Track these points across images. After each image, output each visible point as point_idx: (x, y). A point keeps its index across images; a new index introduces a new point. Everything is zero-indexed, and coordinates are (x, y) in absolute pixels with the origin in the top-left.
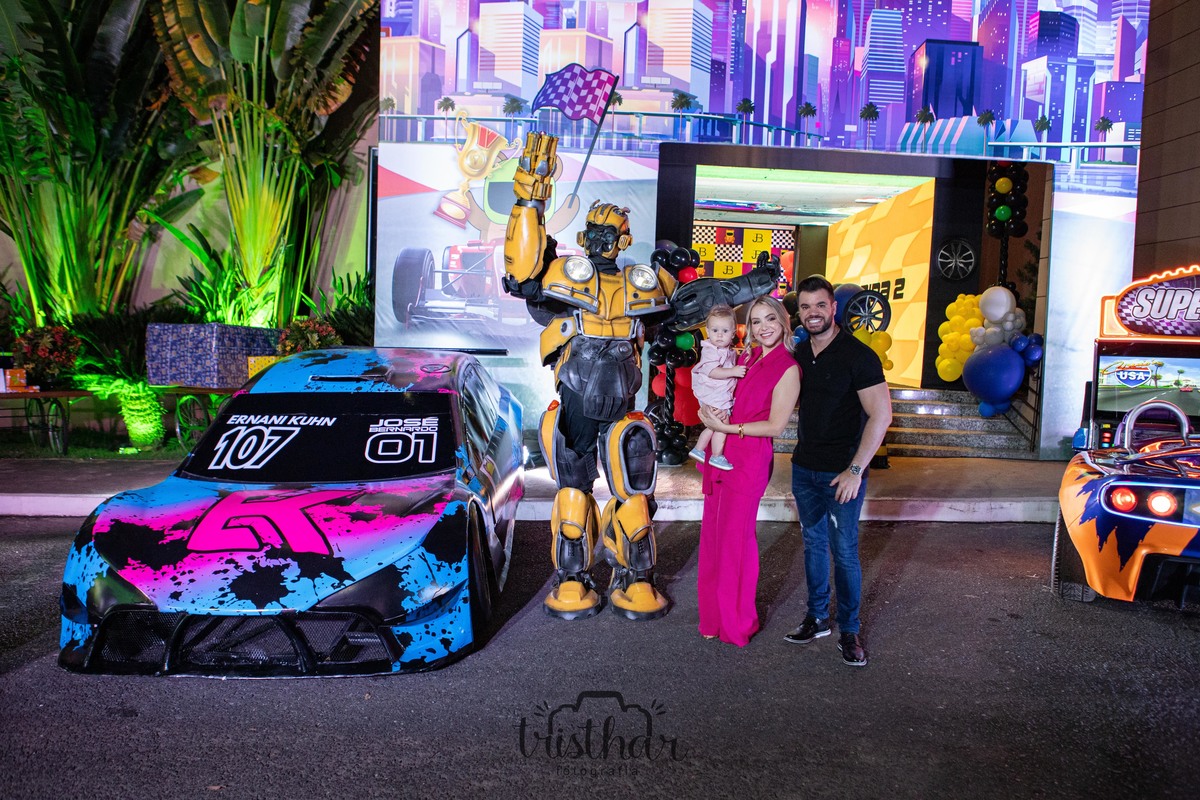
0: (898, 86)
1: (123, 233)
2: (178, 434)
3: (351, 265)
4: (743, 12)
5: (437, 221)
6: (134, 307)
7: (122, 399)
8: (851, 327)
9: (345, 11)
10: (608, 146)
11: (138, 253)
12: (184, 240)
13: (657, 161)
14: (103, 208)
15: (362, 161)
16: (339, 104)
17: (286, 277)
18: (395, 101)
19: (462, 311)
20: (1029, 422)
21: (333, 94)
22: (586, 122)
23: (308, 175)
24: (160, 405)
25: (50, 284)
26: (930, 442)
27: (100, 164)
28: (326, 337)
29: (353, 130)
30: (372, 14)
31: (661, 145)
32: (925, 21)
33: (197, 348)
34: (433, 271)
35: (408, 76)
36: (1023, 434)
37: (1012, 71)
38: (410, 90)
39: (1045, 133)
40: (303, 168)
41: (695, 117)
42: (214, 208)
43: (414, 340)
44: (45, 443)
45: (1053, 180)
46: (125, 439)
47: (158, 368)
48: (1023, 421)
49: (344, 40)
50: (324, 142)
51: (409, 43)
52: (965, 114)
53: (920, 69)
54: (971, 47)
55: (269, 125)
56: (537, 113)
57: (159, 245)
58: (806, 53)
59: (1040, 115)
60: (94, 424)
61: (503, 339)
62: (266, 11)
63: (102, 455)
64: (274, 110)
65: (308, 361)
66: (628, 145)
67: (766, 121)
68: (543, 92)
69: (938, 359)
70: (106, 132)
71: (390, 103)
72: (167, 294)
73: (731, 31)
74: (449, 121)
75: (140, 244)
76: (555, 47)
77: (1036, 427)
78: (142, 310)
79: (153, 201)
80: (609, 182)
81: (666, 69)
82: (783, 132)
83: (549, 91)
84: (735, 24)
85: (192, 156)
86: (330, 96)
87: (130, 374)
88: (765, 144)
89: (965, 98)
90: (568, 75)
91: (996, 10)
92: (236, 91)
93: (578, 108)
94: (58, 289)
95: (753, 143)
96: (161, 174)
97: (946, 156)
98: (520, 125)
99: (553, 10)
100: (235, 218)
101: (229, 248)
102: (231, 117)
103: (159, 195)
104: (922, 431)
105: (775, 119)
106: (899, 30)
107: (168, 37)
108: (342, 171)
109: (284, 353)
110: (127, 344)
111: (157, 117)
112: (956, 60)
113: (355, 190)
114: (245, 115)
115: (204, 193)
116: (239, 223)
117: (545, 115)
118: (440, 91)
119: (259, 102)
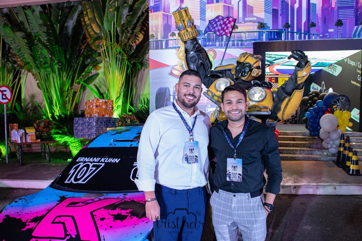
0: (351, 12)
3: (146, 95)
5: (171, 77)
8: (333, 110)
9: (140, 10)
10: (233, 45)
13: (252, 49)
14: (68, 81)
16: (139, 41)
17: (124, 100)
18: (155, 35)
21: (137, 38)
22: (225, 37)
23: (130, 66)
25: (53, 105)
28: (133, 120)
29: (145, 50)
31: (254, 43)
33: (89, 126)
34: (170, 95)
35: (159, 26)
38: (160, 31)
40: (128, 64)
41: (267, 31)
42: (102, 78)
44: (45, 158)
47: (77, 132)
49: (140, 20)
50: (135, 55)
51: (159, 14)
53: (361, 3)
55: (117, 50)
56: (206, 35)
57: (86, 92)
58: (311, 2)
62: (115, 12)
63: (61, 162)
64: (118, 45)
66: (241, 44)
67: (295, 31)
68: (208, 27)
70: (68, 56)
71: (153, 36)
74: (174, 41)
76: (212, 10)
79: (81, 77)
80: (234, 58)
81: (254, 14)
82: (303, 34)
83: (210, 26)
85: (95, 62)
86: (136, 39)
87: (71, 134)
88: (295, 40)
90: (217, 20)
92: (107, 40)
93: (221, 32)
94: (55, 107)
95: (291, 40)
96: (85, 69)
100: (108, 81)
101: (106, 92)
102: (106, 49)
103: (83, 75)
105: (299, 30)
107: (86, 24)
108: (142, 64)
109: (119, 126)
110: (69, 124)
111: (84, 51)
113: (146, 70)
114: (110, 48)
115: (99, 74)
116: (109, 83)
117: (209, 35)
118: (171, 30)
119: (114, 43)
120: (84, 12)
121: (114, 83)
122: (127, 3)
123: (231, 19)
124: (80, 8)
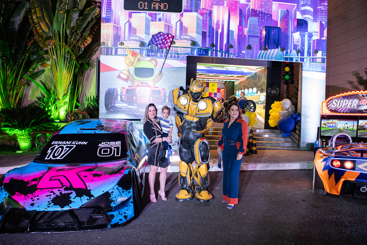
0: (257, 40)
1: (19, 83)
2: (36, 146)
3: (91, 93)
4: (211, 17)
5: (119, 79)
6: (22, 106)
7: (17, 135)
8: (245, 111)
9: (90, 16)
10: (171, 57)
11: (24, 89)
12: (39, 85)
13: (186, 61)
14: (12, 75)
15: (95, 62)
16: (88, 44)
17: (71, 97)
18: (106, 43)
19: (127, 107)
20: (297, 139)
21: (86, 41)
22: (164, 49)
23: (78, 65)
24: (30, 137)
26: (268, 145)
27: (11, 62)
28: (84, 115)
29: (92, 52)
30: (98, 17)
32: (264, 21)
34: (117, 95)
35: (110, 35)
36: (295, 143)
37: (289, 36)
38: (110, 39)
39: (300, 54)
40: (76, 63)
41: (197, 48)
42: (48, 75)
43: (111, 116)
45: (302, 67)
46: (19, 148)
48: (295, 139)
49: (89, 24)
50: (83, 56)
51: (110, 25)
52: (277, 48)
53: (263, 35)
54: (278, 29)
55: (66, 50)
56: (149, 47)
57: (30, 87)
58: (230, 30)
59: (298, 49)
60: (9, 143)
61: (139, 116)
62: (65, 15)
63: (10, 153)
64: (67, 45)
65: (78, 123)
66: (177, 56)
67: (219, 50)
68: (151, 40)
69: (269, 120)
71: (104, 43)
72: (32, 102)
73: (208, 23)
74: (122, 49)
75: (24, 86)
76: (155, 27)
77: (299, 140)
78: (25, 107)
79: (28, 73)
80: (172, 68)
81: (188, 34)
82: (224, 53)
83: (153, 40)
84: (209, 21)
85: (41, 59)
87: (20, 128)
88: (218, 56)
89: (276, 43)
90: (159, 35)
91: (285, 18)
92: (55, 40)
93: (162, 45)
95: (215, 56)
96: (31, 65)
97: (272, 60)
98: (144, 50)
99: (154, 15)
100: (55, 79)
101: (53, 88)
102: (54, 48)
103: (30, 71)
104: (266, 142)
105: (221, 49)
106: (257, 23)
107: (34, 23)
108: (89, 64)
110: (19, 118)
111: (30, 47)
112: (274, 32)
113: (93, 70)
114: (58, 47)
115: (45, 71)
116: (56, 80)
117: (152, 47)
118: (120, 40)
119: (63, 43)
120: (32, 10)
121: (61, 80)
122: (78, 8)
123: (170, 36)
124: (28, 5)
